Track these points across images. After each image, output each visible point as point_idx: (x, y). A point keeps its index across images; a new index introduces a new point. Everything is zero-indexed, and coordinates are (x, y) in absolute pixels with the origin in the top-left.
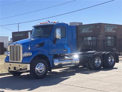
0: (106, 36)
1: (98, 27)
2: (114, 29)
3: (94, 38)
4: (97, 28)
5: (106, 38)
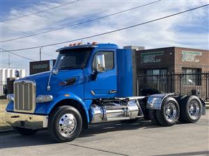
1: (171, 53)
2: (197, 57)
3: (164, 72)
4: (169, 55)
5: (183, 71)
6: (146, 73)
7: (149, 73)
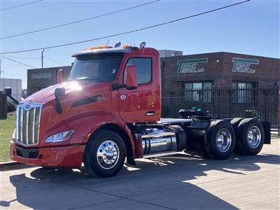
0: (233, 81)
1: (218, 61)
2: (252, 67)
4: (215, 63)
5: (234, 85)
6: (183, 87)
7: (188, 86)
